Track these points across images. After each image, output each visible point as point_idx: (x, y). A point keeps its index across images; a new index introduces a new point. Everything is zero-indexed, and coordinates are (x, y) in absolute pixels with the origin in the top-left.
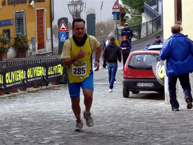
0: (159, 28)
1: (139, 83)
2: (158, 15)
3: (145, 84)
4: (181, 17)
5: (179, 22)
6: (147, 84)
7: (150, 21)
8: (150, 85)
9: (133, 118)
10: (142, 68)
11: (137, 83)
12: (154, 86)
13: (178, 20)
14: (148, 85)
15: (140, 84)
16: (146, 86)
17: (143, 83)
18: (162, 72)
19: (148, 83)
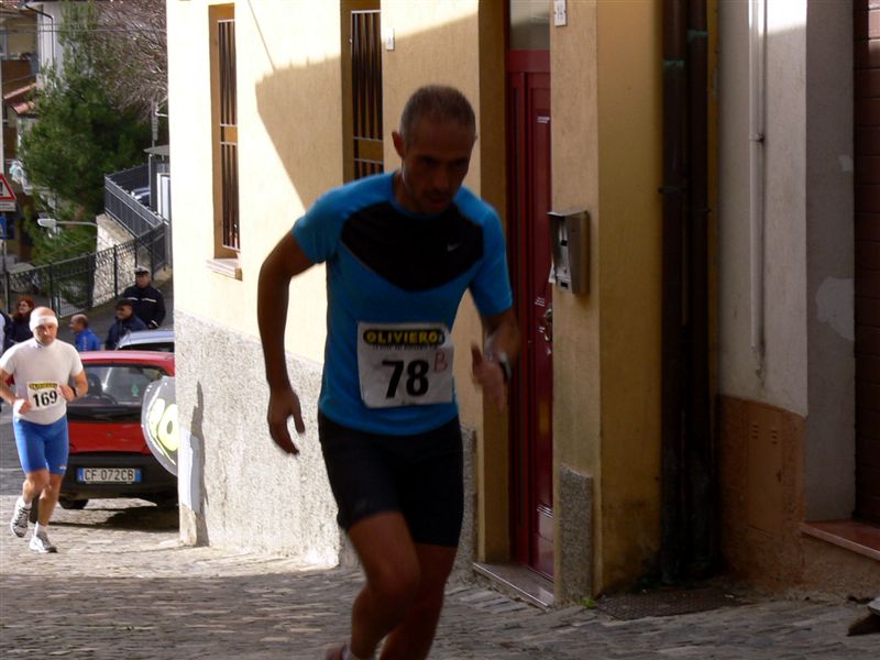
0: (159, 268)
1: (85, 470)
2: (156, 221)
3: (109, 473)
4: (236, 231)
5: (231, 248)
6: (115, 474)
7: (126, 245)
8: (126, 475)
9: (63, 599)
10: (97, 416)
11: (79, 470)
12: (139, 480)
13: (227, 241)
14: (119, 477)
15: (89, 475)
16: (113, 479)
17: (99, 471)
18: (169, 428)
19: (120, 470)
